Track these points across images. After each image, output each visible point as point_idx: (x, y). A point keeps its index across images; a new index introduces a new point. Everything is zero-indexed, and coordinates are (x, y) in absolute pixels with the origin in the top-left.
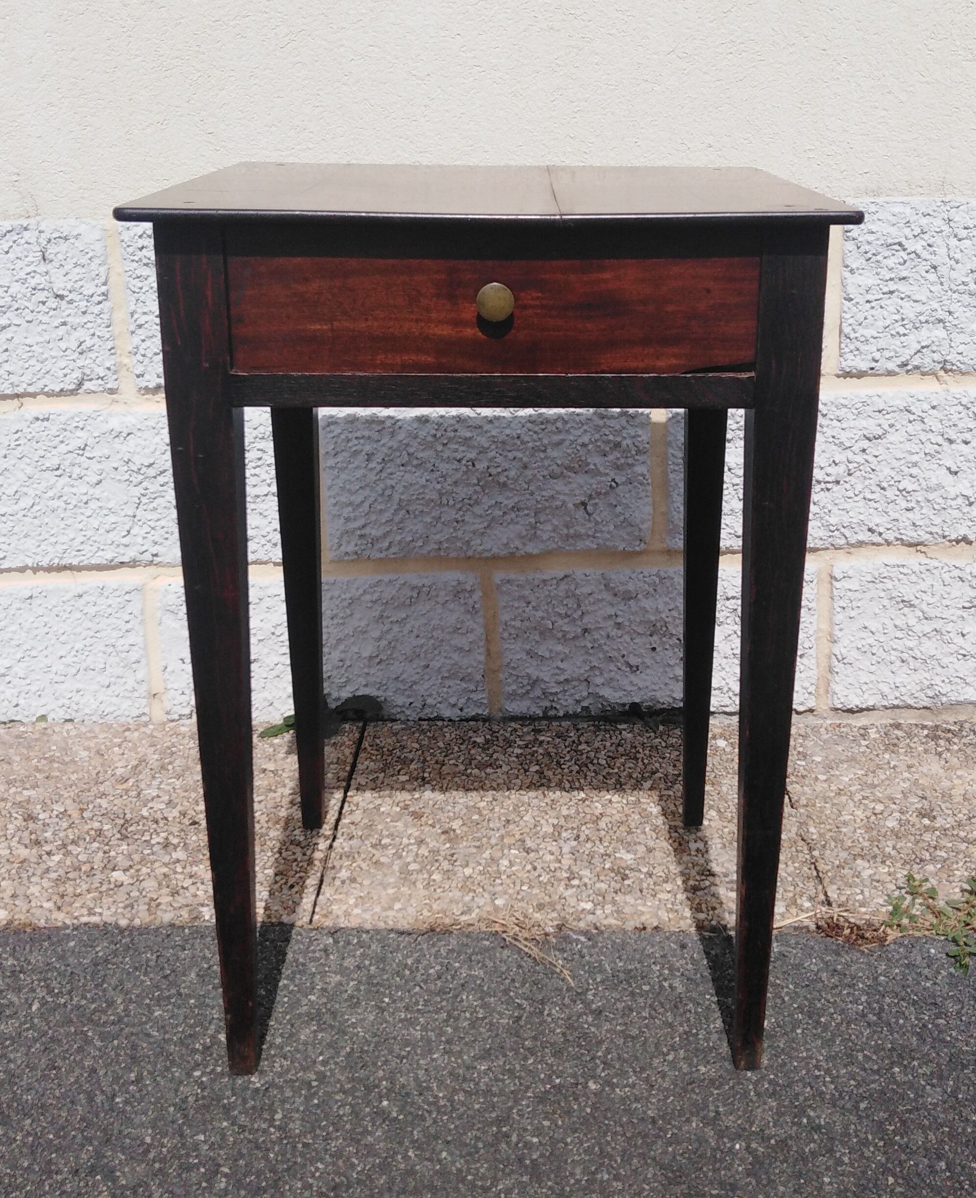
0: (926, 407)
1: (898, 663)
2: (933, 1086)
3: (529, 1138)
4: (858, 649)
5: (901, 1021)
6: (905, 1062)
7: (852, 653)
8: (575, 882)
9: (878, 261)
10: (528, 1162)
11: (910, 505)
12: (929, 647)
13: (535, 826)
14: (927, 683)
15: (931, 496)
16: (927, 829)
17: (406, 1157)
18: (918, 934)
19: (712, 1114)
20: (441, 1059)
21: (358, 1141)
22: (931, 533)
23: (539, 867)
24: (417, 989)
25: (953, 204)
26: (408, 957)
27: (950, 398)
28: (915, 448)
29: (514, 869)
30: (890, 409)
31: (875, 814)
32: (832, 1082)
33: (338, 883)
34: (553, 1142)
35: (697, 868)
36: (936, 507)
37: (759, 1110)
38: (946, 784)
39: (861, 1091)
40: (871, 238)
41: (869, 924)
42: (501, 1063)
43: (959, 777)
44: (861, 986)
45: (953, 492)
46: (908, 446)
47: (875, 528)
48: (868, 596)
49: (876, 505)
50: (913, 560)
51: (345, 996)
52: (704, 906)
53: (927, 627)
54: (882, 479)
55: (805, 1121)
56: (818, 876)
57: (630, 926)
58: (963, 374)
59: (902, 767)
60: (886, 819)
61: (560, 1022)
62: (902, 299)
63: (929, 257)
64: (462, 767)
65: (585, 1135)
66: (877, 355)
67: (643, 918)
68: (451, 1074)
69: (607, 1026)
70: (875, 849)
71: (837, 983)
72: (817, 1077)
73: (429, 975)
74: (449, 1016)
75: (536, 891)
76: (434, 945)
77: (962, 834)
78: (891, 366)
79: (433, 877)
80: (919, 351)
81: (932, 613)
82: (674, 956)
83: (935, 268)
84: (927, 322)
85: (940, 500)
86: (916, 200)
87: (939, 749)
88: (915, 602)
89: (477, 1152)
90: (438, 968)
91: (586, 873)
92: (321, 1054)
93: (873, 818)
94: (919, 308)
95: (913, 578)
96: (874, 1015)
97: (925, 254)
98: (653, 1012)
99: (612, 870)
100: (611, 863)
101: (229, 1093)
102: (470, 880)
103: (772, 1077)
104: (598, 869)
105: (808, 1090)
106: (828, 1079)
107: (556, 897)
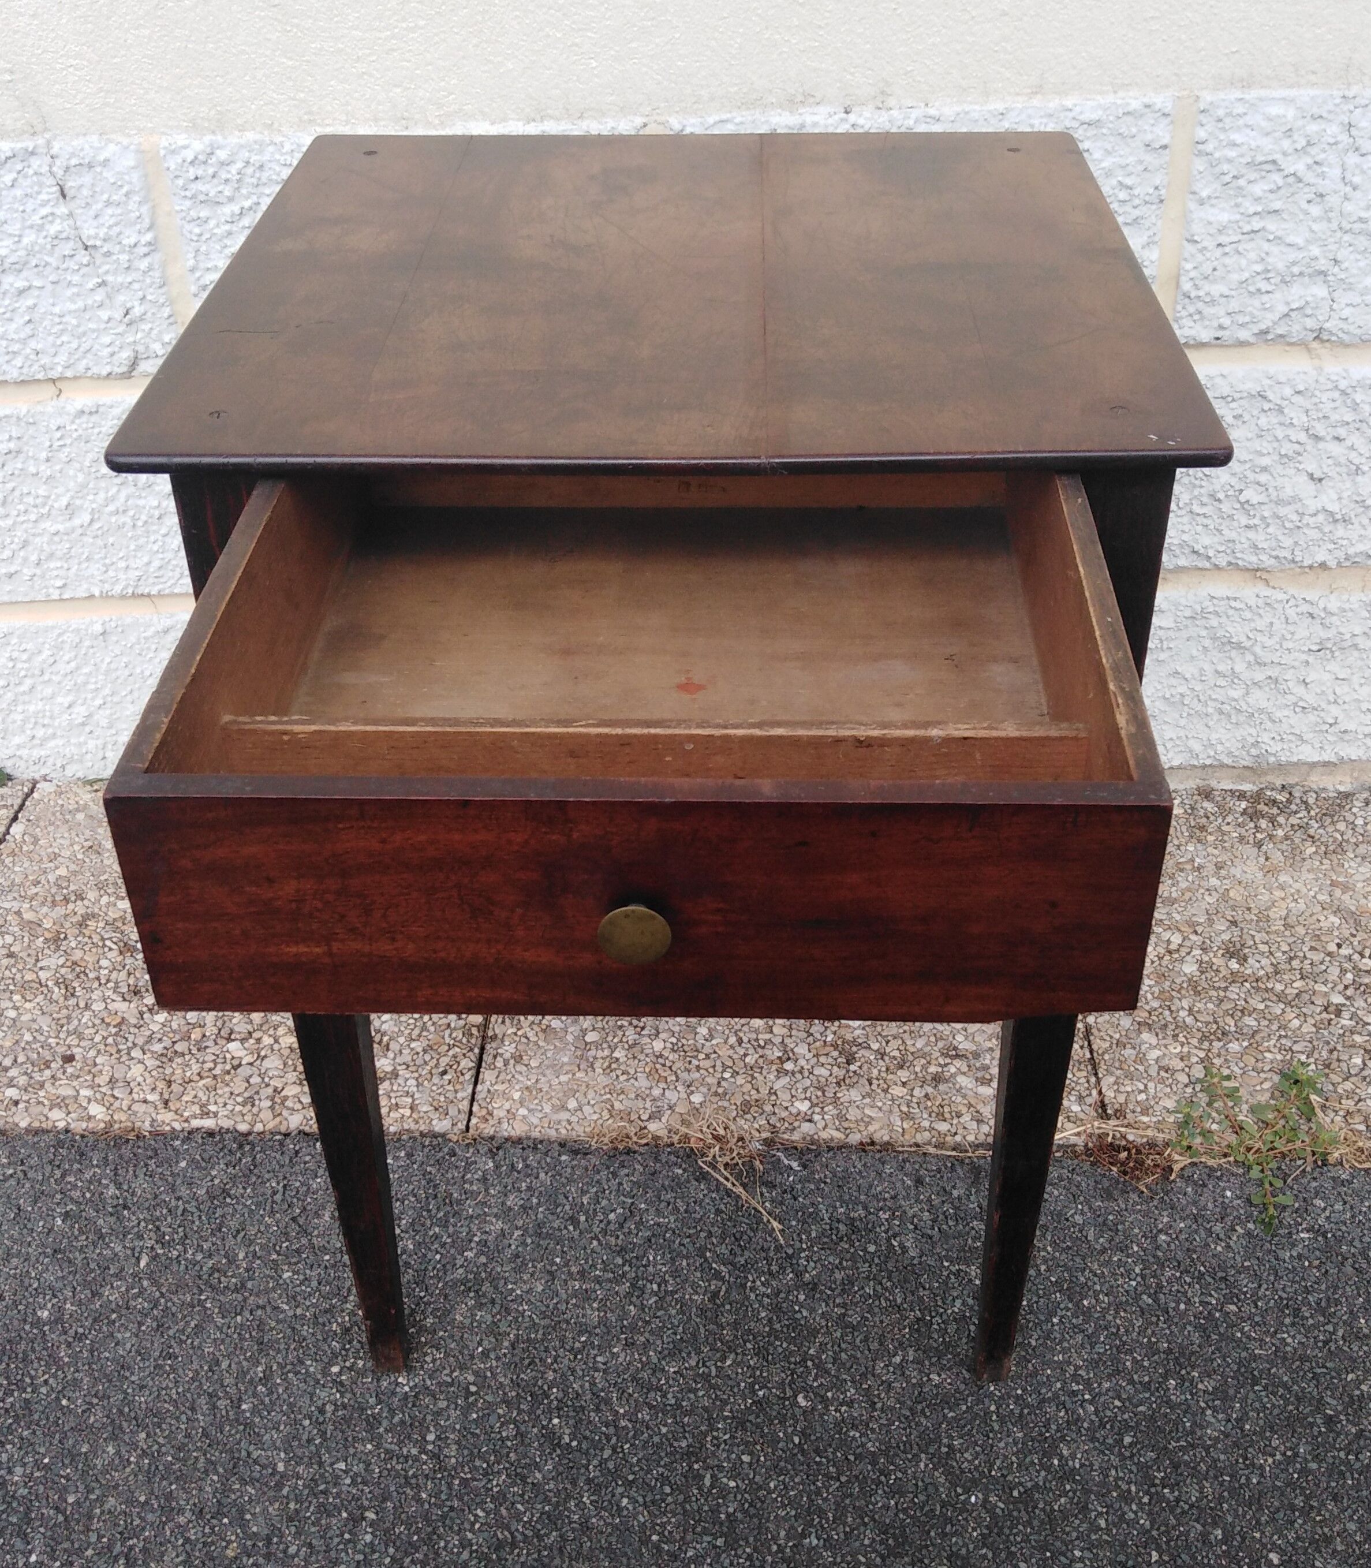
0: (1288, 391)
1: (1216, 717)
2: (1215, 1410)
3: (725, 1480)
4: (1164, 697)
5: (1182, 1306)
6: (1183, 1372)
7: (1157, 703)
8: (789, 1066)
9: (1240, 188)
10: (723, 1516)
11: (1251, 522)
12: (1259, 698)
14: (1251, 740)
15: (1282, 511)
16: (1235, 978)
17: (580, 1504)
18: (1211, 1162)
19: (944, 1450)
20: (623, 1355)
21: (524, 1479)
22: (1277, 557)
23: (745, 1039)
24: (595, 1243)
25: (1359, 101)
26: (584, 1193)
27: (1322, 380)
28: (1265, 446)
29: (714, 1042)
30: (1237, 396)
31: (1170, 952)
32: (1091, 1402)
33: (500, 1063)
34: (754, 1488)
35: (940, 1044)
36: (1288, 525)
37: (1002, 1445)
38: (1265, 897)
39: (1126, 1416)
40: (1232, 153)
41: (1152, 1145)
42: (693, 1363)
43: (1282, 887)
44: (1136, 1249)
45: (1313, 505)
46: (1257, 445)
47: (1202, 551)
48: (1185, 634)
49: (1205, 521)
50: (1250, 592)
51: (508, 1253)
52: (947, 1109)
53: (1259, 676)
54: (1218, 487)
55: (1056, 1462)
56: (1092, 1058)
57: (855, 1138)
58: (1347, 346)
59: (1211, 868)
60: (1182, 960)
61: (766, 1300)
62: (1268, 240)
63: (1312, 181)
65: (792, 1479)
66: (1226, 321)
67: (871, 1129)
68: (634, 1379)
69: (822, 1308)
70: (1167, 1013)
71: (1107, 1246)
72: (1074, 1393)
73: (609, 1222)
74: (633, 1286)
75: (740, 1080)
76: (615, 1175)
77: (1279, 987)
78: (1244, 335)
79: (616, 1054)
80: (1287, 315)
81: (1266, 657)
82: (907, 1197)
83: (1321, 196)
84: (1301, 274)
85: (1295, 517)
86: (1304, 94)
87: (1259, 836)
88: (1248, 644)
89: (664, 1501)
90: (620, 1211)
91: (802, 1050)
92: (480, 1344)
93: (1167, 958)
94: (1293, 255)
95: (1248, 615)
96: (1149, 1296)
97: (1309, 177)
98: (879, 1288)
99: (835, 1046)
100: (835, 1033)
101: (372, 1401)
102: (660, 1060)
103: (1019, 1392)
104: (818, 1044)
105: (1062, 1414)
106: (1087, 1397)
107: (764, 1091)
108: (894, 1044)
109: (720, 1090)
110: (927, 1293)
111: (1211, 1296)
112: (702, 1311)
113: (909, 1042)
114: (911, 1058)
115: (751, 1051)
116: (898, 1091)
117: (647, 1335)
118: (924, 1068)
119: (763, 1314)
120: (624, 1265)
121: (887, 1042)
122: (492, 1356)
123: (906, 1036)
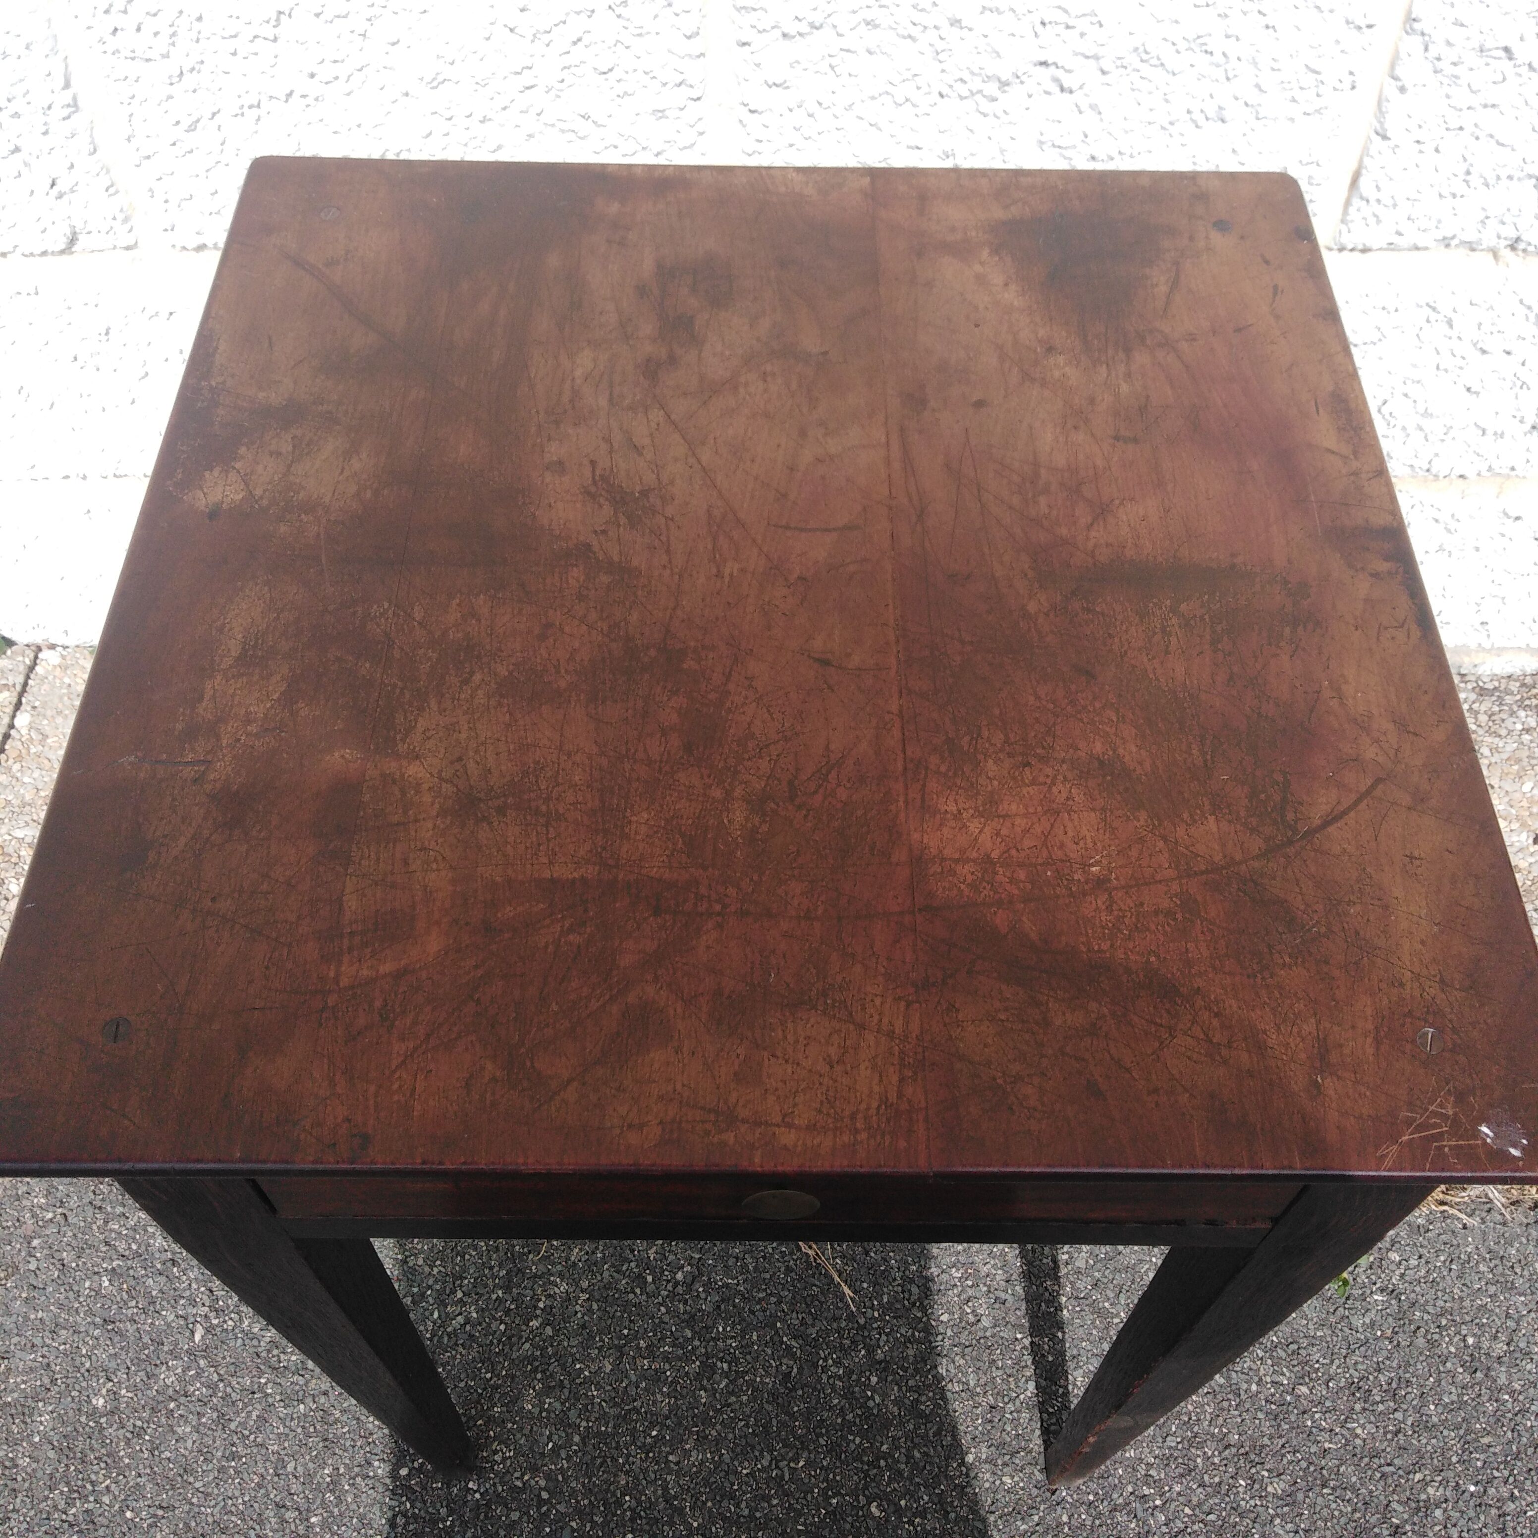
6: (1254, 1470)
20: (695, 1453)
24: (663, 1310)
32: (1162, 1510)
39: (1196, 1527)
51: (575, 1322)
61: (839, 1384)
68: (707, 1483)
69: (895, 1393)
72: (1145, 1498)
74: (703, 1365)
92: (550, 1439)
101: (443, 1511)
103: (1091, 1497)
105: (1133, 1525)
106: (1158, 1502)
110: (1000, 1373)
111: (1283, 1374)
112: (774, 1396)
117: (718, 1427)
119: (836, 1401)
120: (693, 1338)
122: (563, 1454)
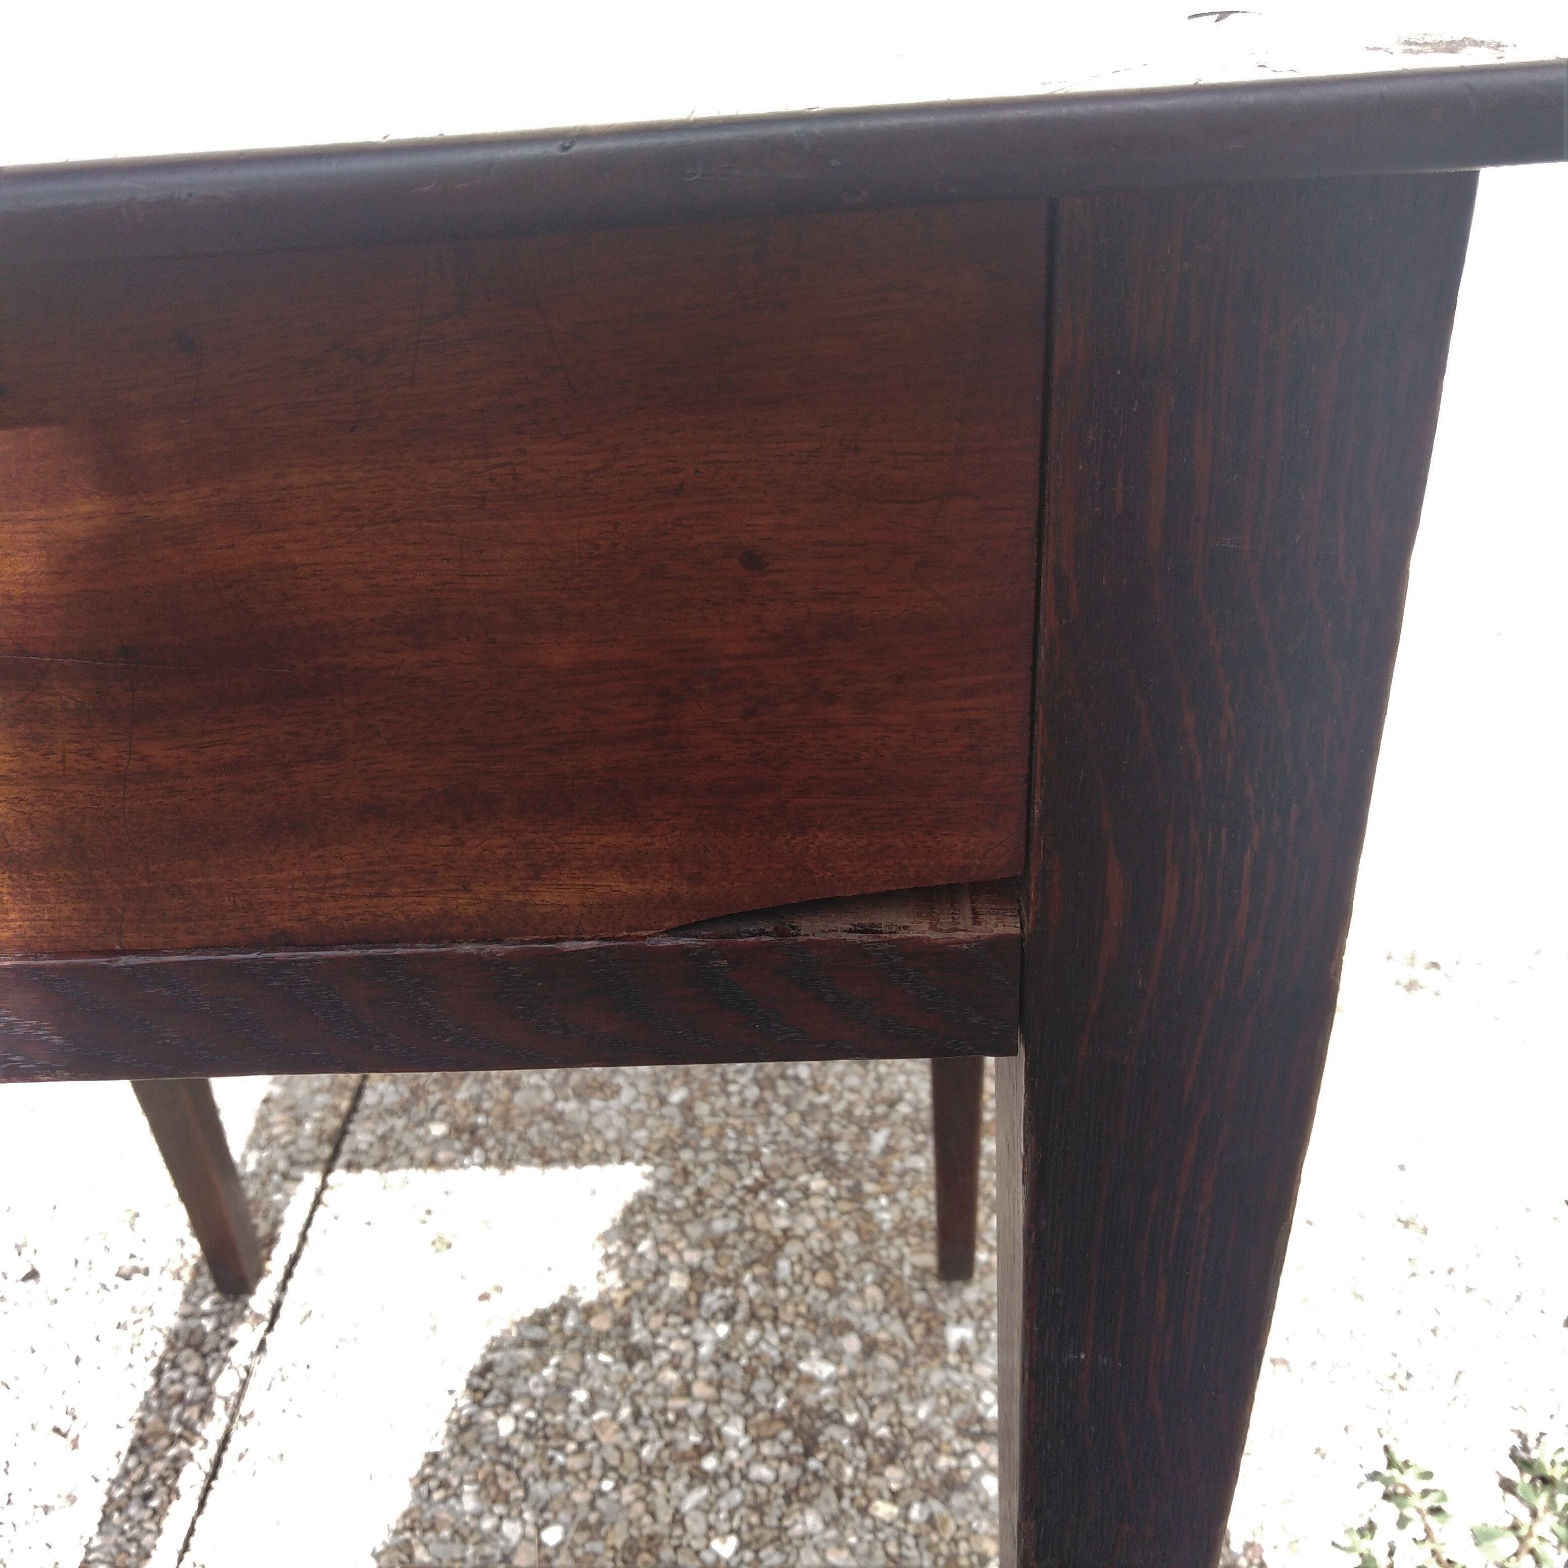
8: (710, 1463)
13: (658, 1273)
23: (646, 1410)
29: (595, 1417)
33: (247, 1469)
35: (957, 1411)
64: (548, 1095)
75: (627, 1495)
91: (734, 1429)
99: (787, 1421)
100: (788, 1394)
102: (505, 1457)
104: (761, 1416)
107: (665, 1517)
108: (884, 1412)
109: (593, 1518)
113: (907, 1408)
114: (907, 1441)
115: (652, 1434)
116: (884, 1510)
118: (930, 1460)
121: (872, 1409)
123: (903, 1397)
